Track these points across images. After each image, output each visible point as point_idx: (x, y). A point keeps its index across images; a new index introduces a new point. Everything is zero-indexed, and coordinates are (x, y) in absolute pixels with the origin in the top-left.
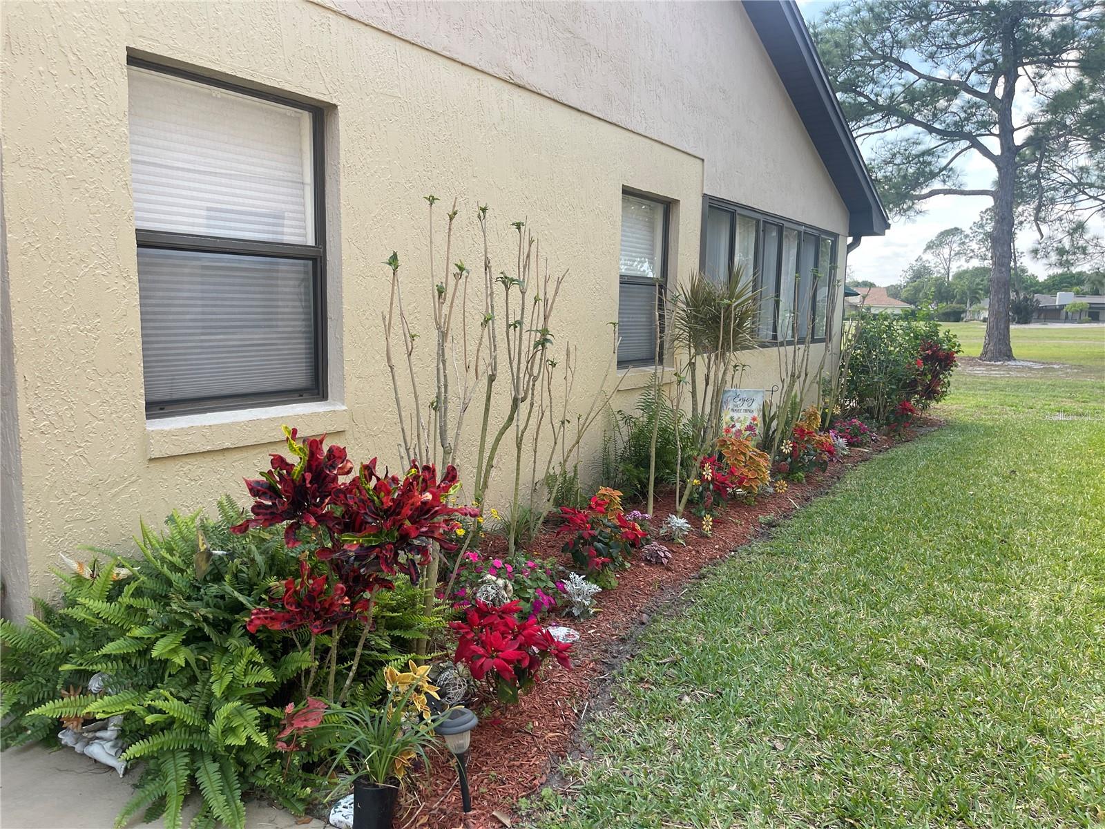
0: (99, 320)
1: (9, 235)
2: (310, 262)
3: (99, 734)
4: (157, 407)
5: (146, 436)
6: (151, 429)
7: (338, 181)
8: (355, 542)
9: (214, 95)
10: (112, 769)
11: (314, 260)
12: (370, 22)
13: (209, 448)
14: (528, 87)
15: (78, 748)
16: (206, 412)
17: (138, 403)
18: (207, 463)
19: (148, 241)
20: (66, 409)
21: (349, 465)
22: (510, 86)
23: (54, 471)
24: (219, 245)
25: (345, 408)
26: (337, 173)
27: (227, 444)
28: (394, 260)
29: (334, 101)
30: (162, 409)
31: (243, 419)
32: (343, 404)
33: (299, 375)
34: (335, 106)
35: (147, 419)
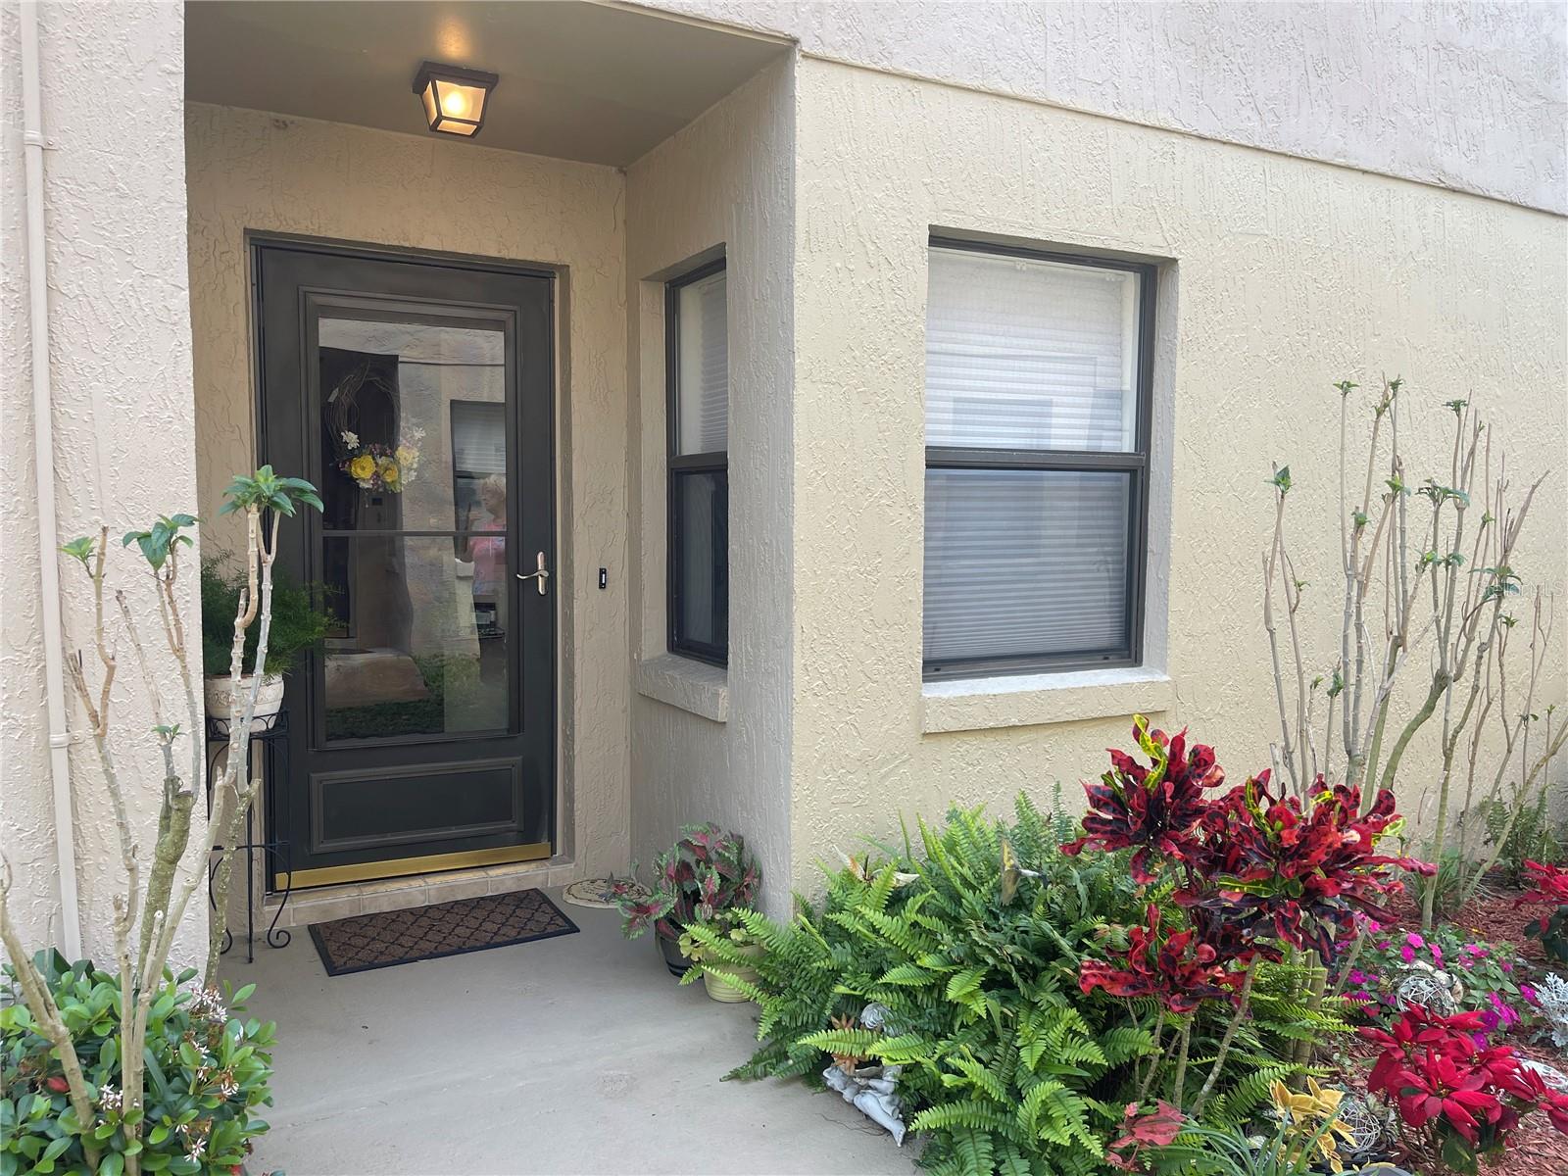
0: (880, 560)
1: (797, 463)
2: (1126, 476)
3: (872, 1083)
4: (936, 667)
5: (922, 705)
6: (928, 696)
7: (1172, 362)
8: (1237, 890)
9: (1019, 267)
10: (887, 1131)
11: (1133, 472)
12: (1229, 137)
13: (991, 724)
14: (1469, 189)
15: (847, 1095)
16: (987, 677)
17: (914, 661)
18: (990, 743)
19: (939, 460)
20: (841, 667)
21: (1219, 773)
22: (1438, 193)
23: (823, 741)
24: (1016, 459)
25: (1166, 678)
26: (1172, 352)
27: (1014, 721)
28: (1283, 478)
29: (1174, 254)
30: (937, 670)
31: (1035, 689)
32: (1165, 673)
33: (1103, 631)
34: (1175, 260)
35: (924, 681)
